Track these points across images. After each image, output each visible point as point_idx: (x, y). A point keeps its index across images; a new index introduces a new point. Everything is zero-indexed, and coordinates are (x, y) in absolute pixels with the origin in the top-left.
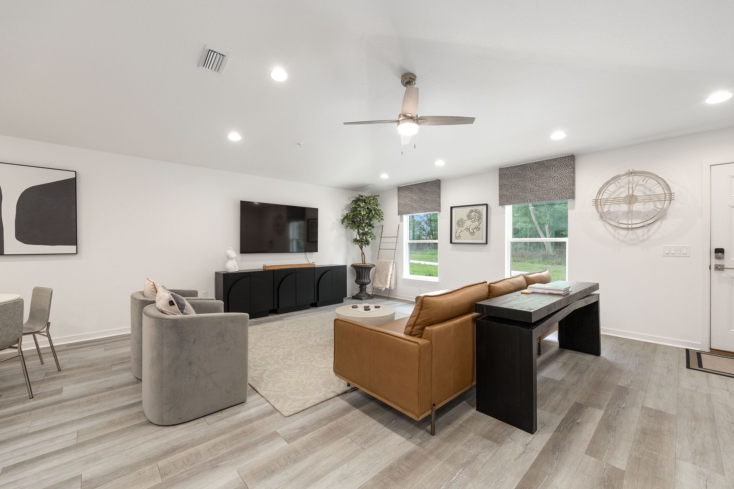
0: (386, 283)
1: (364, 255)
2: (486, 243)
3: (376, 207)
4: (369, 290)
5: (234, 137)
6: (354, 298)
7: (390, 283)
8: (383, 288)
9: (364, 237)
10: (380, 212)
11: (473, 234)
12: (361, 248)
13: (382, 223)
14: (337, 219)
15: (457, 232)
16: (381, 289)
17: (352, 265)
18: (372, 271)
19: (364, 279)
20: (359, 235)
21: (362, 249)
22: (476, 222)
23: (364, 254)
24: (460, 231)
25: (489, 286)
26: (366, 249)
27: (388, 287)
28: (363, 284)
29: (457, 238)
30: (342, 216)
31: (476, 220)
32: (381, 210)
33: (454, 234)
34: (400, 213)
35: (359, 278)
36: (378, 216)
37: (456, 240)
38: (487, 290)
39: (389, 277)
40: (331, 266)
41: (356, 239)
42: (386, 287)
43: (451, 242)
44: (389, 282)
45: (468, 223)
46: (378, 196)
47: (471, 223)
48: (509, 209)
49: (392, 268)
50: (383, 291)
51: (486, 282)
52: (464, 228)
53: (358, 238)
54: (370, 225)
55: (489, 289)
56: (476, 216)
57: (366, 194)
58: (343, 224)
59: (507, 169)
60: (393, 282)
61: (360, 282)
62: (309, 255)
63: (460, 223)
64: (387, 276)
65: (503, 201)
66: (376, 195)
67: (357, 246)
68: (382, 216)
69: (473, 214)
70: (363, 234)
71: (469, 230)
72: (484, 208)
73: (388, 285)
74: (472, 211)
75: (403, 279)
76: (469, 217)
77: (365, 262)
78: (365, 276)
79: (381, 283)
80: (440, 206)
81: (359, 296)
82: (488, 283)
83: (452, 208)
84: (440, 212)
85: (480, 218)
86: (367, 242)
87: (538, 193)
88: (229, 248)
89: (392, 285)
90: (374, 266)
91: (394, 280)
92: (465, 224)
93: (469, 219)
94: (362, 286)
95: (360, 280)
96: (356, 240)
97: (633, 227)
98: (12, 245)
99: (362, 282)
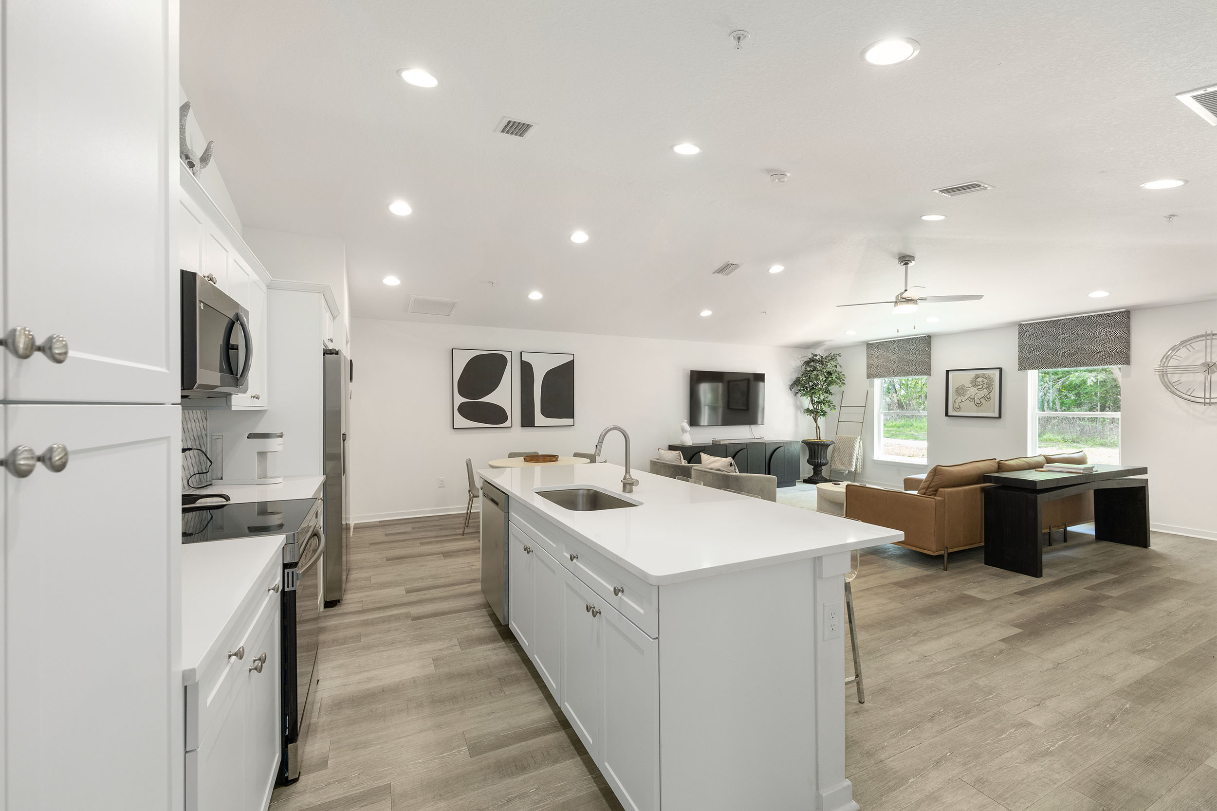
0: (850, 464)
1: (819, 429)
2: (1000, 417)
3: (836, 369)
4: (825, 472)
6: (806, 481)
7: (856, 465)
8: (846, 471)
9: (820, 407)
10: (841, 374)
11: (979, 405)
12: (816, 420)
13: (843, 388)
14: (783, 384)
15: (955, 402)
16: (842, 471)
17: (804, 440)
18: (830, 449)
19: (821, 459)
20: (812, 404)
21: (816, 422)
22: (985, 390)
23: (819, 427)
24: (960, 401)
25: (999, 463)
26: (821, 420)
27: (853, 470)
28: (819, 464)
29: (955, 409)
30: (789, 381)
32: (841, 372)
33: (951, 403)
34: (870, 376)
35: (813, 457)
36: (838, 380)
37: (954, 413)
38: (997, 466)
39: (855, 458)
41: (808, 409)
42: (850, 470)
43: (947, 415)
44: (854, 464)
45: (972, 391)
46: (839, 355)
47: (977, 391)
48: (1033, 375)
49: (858, 446)
50: (845, 475)
51: (996, 459)
52: (966, 397)
53: (811, 408)
54: (827, 391)
55: (998, 466)
56: (985, 383)
57: (820, 352)
58: (791, 390)
59: (1030, 325)
60: (860, 464)
61: (815, 462)
62: (754, 428)
63: (960, 391)
64: (851, 456)
65: (1025, 363)
66: (837, 354)
67: (810, 418)
68: (843, 380)
69: (980, 379)
70: (819, 403)
71: (973, 400)
72: (997, 372)
73: (854, 467)
74: (977, 377)
75: (873, 460)
76: (974, 383)
77: (820, 438)
78: (822, 454)
79: (843, 464)
80: (930, 369)
81: (813, 479)
82: (997, 460)
83: (948, 372)
84: (930, 375)
85: (989, 386)
86: (824, 414)
87: (1075, 356)
89: (858, 467)
90: (833, 443)
91: (860, 461)
92: (968, 392)
93: (974, 386)
94: (817, 468)
95: (815, 459)
96: (808, 411)
97: (1212, 402)
98: (539, 418)
99: (817, 463)
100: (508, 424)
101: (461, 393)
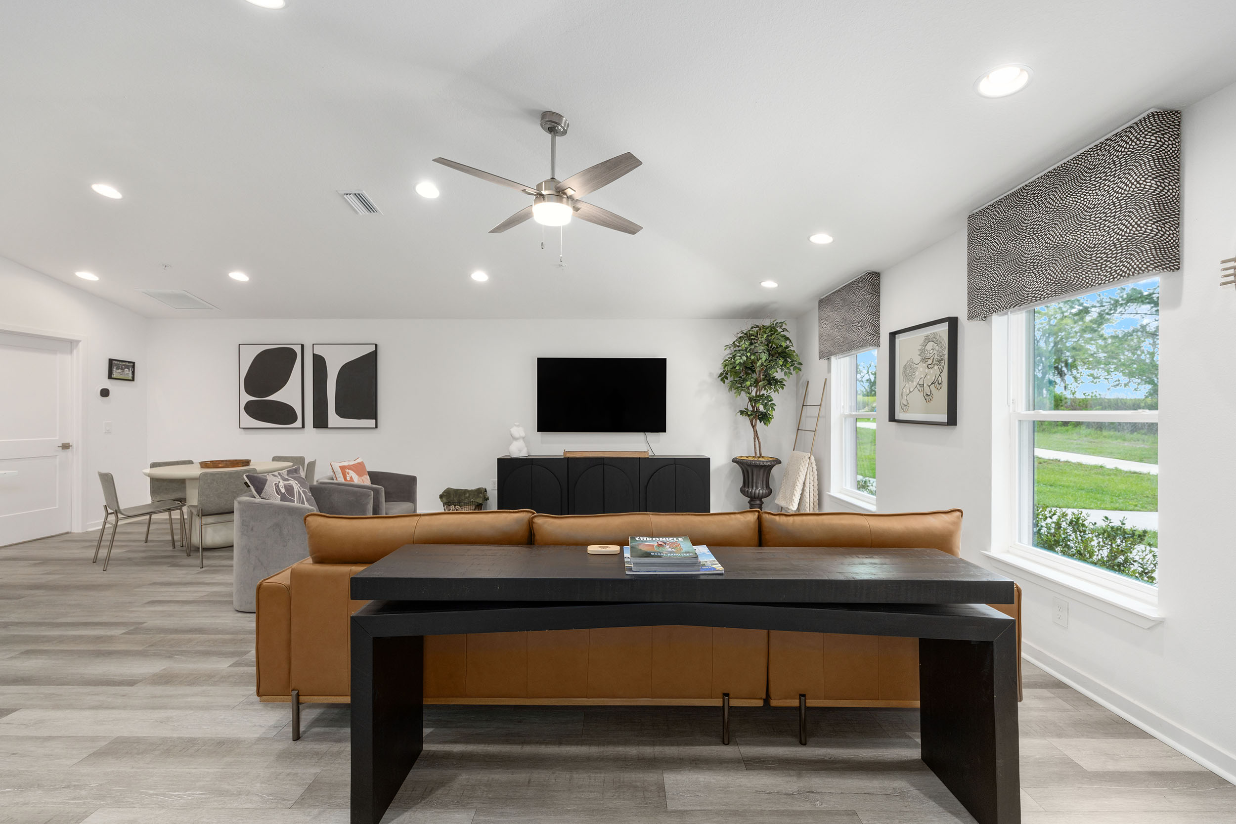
1: (759, 442)
2: (954, 422)
5: (480, 276)
7: (802, 501)
12: (754, 427)
14: (711, 374)
17: (735, 458)
18: (774, 472)
19: (759, 488)
21: (755, 430)
22: (936, 367)
23: (759, 438)
24: (908, 391)
26: (764, 428)
27: (794, 509)
28: (756, 497)
31: (934, 362)
34: (825, 355)
35: (746, 486)
39: (799, 489)
40: (675, 459)
41: (744, 409)
43: (893, 418)
44: (796, 499)
47: (927, 370)
49: (806, 470)
53: (748, 408)
54: (777, 383)
56: (935, 352)
59: (982, 212)
60: (810, 499)
61: (749, 491)
62: (652, 437)
64: (794, 486)
66: (780, 323)
67: (746, 423)
70: (761, 399)
71: (923, 389)
73: (793, 504)
74: (928, 340)
75: (828, 495)
77: (760, 454)
78: (754, 481)
83: (893, 335)
84: (879, 345)
86: (765, 416)
87: (1052, 268)
88: (515, 425)
89: (807, 505)
90: (779, 462)
91: (812, 496)
92: (917, 373)
94: (754, 500)
95: (748, 488)
96: (744, 412)
98: (333, 418)
99: (753, 494)
100: (298, 423)
101: (249, 391)
